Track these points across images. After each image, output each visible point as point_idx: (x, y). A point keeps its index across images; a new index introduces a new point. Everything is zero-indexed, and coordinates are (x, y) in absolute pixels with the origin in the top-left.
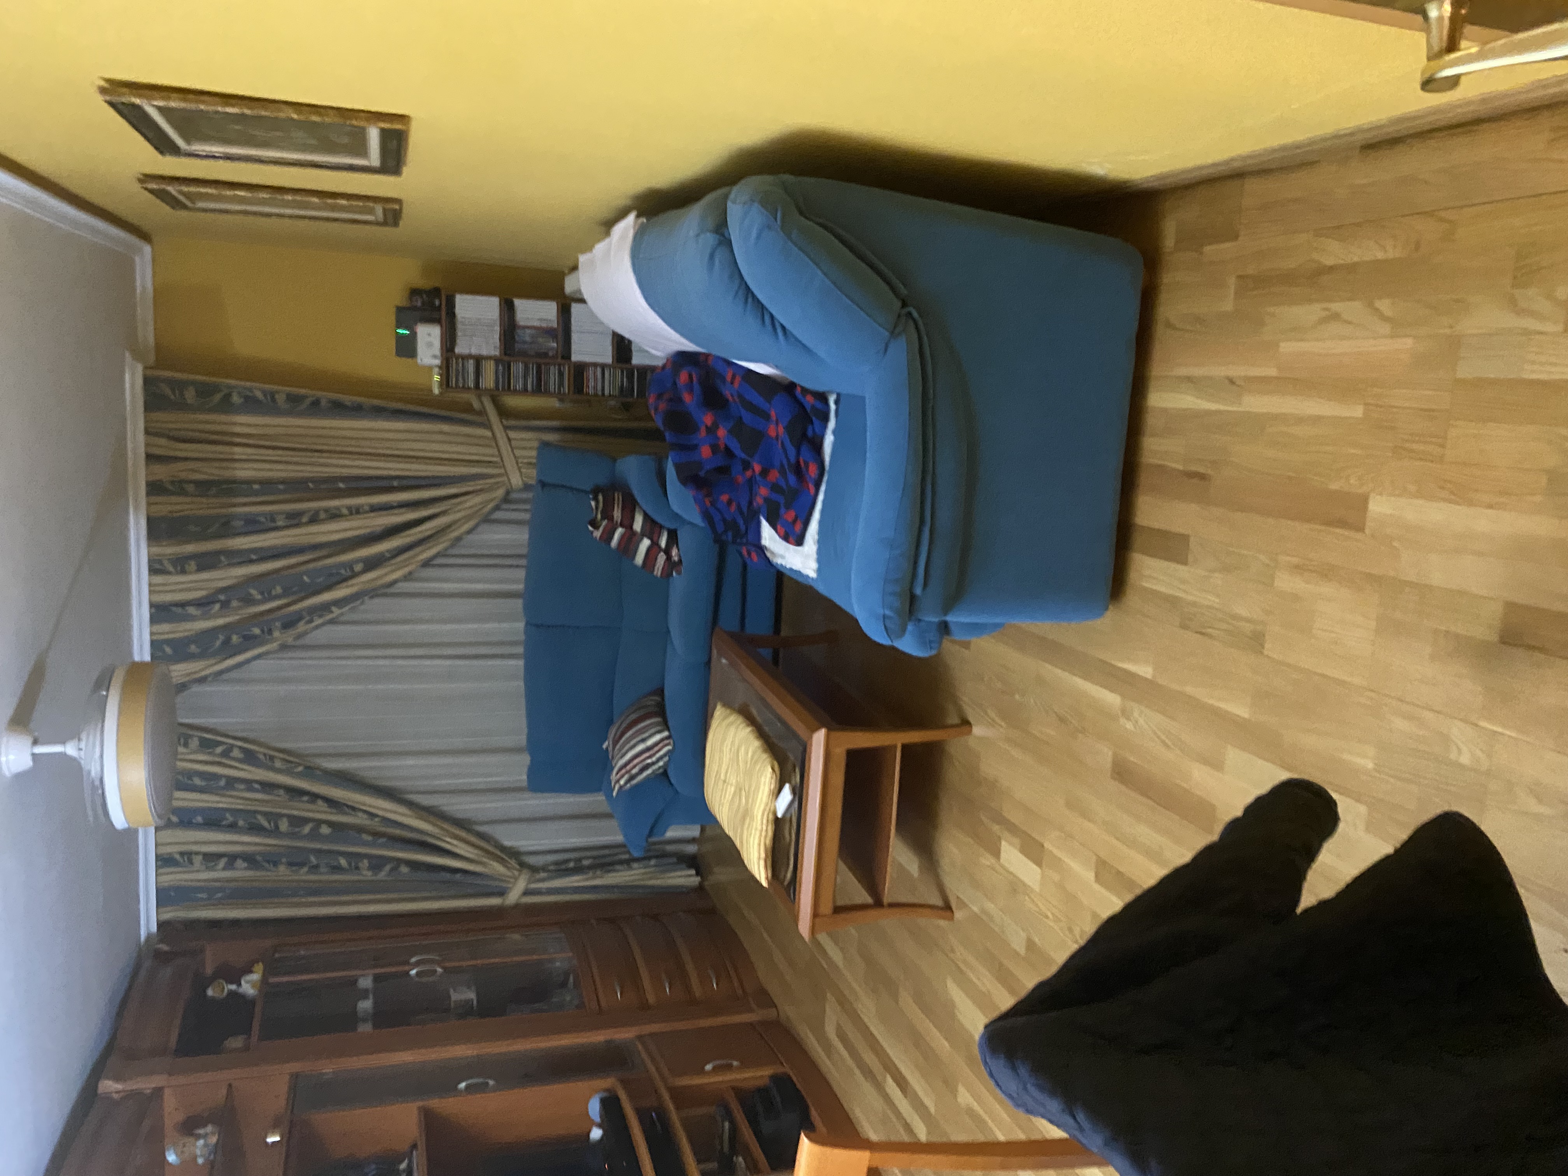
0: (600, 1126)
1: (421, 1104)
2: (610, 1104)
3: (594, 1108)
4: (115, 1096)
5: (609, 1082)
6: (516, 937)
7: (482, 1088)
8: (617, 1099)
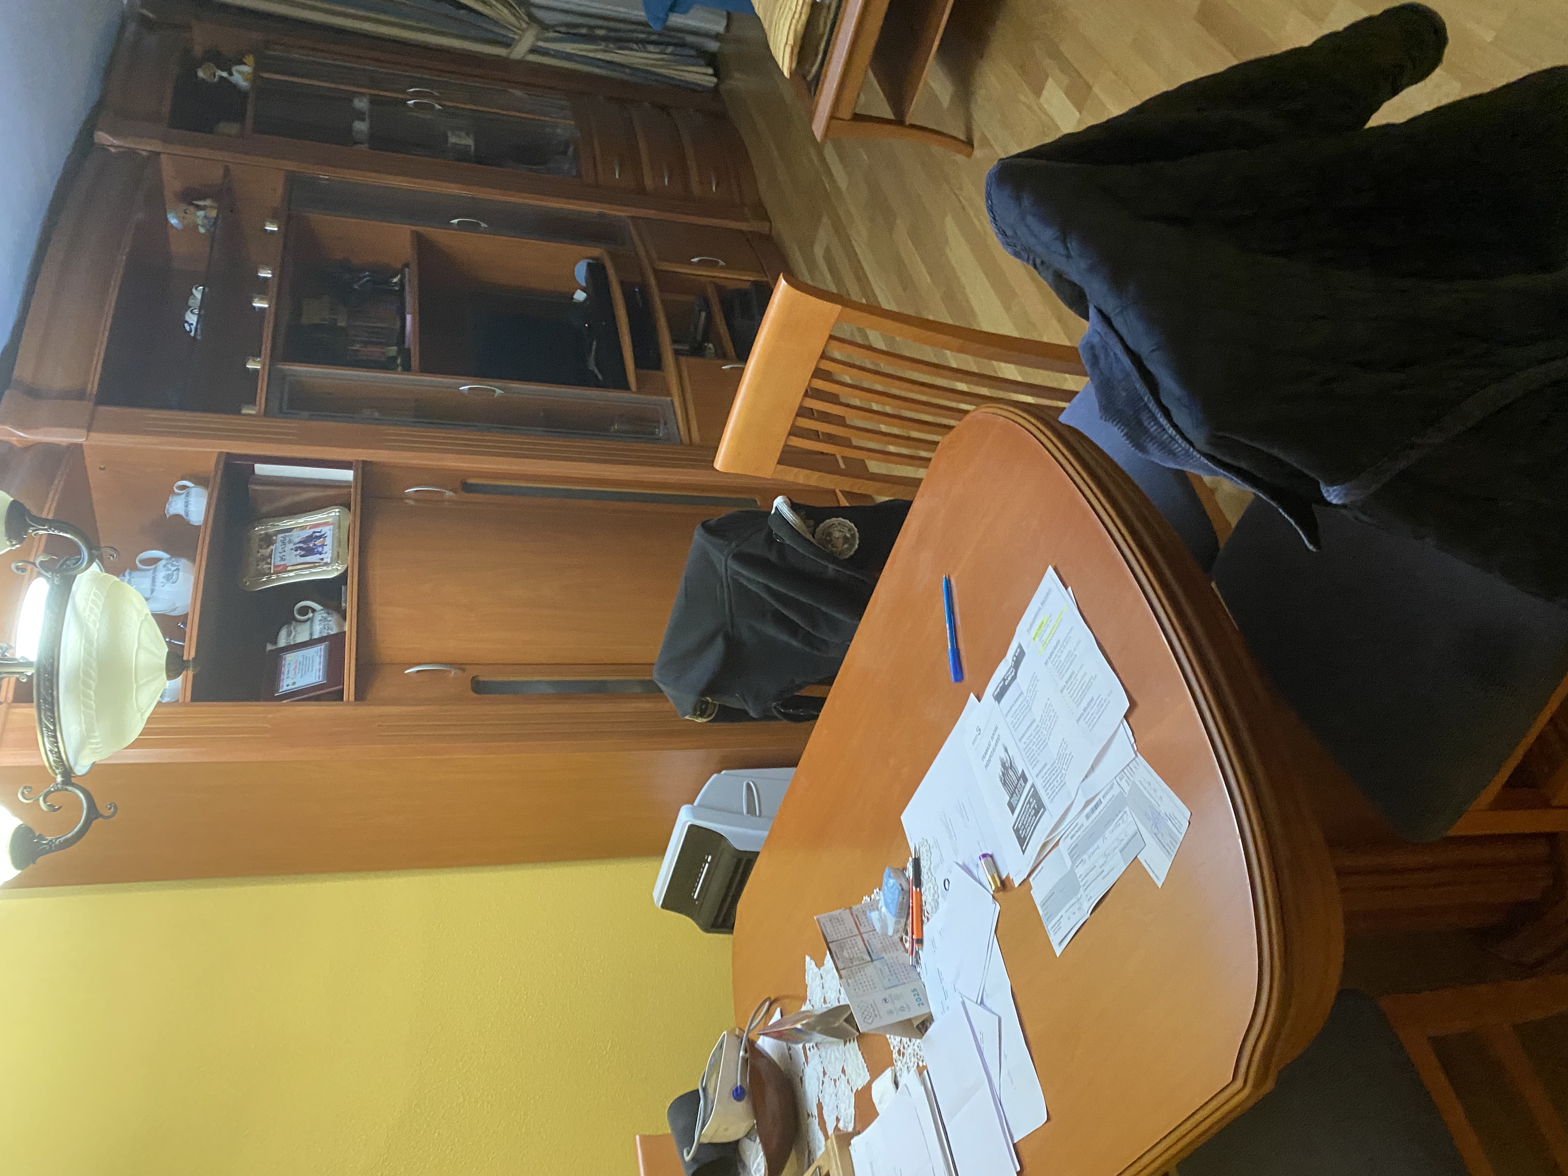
0: (584, 290)
1: (414, 228)
2: (596, 270)
3: (581, 271)
4: (113, 150)
5: (597, 252)
6: (518, 93)
7: (473, 228)
8: (604, 267)
